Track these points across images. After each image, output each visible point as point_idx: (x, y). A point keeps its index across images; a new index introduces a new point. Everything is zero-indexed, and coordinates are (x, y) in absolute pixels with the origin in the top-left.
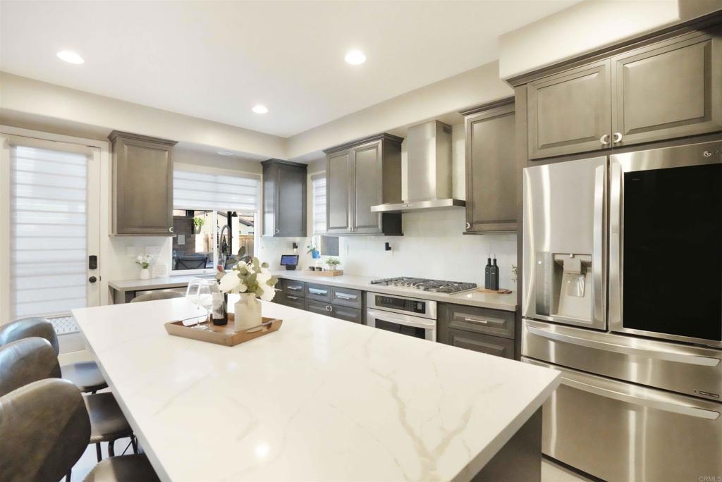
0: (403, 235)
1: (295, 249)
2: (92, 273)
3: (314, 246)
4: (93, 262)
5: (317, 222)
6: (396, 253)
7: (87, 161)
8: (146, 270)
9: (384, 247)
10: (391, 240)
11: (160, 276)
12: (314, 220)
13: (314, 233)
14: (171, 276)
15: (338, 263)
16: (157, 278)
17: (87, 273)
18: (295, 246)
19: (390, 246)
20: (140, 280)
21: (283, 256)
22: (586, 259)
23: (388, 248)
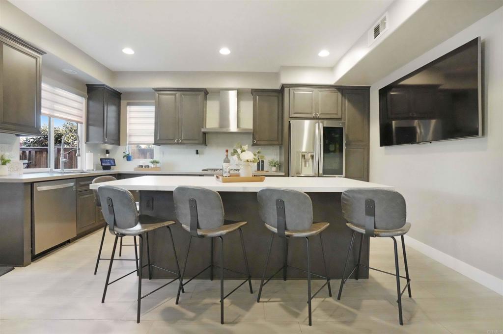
1: (107, 155)
3: (128, 153)
5: (130, 136)
6: (203, 156)
9: (195, 152)
10: (200, 148)
12: (128, 135)
13: (128, 143)
18: (107, 152)
19: (199, 152)
22: (313, 154)
23: (197, 153)
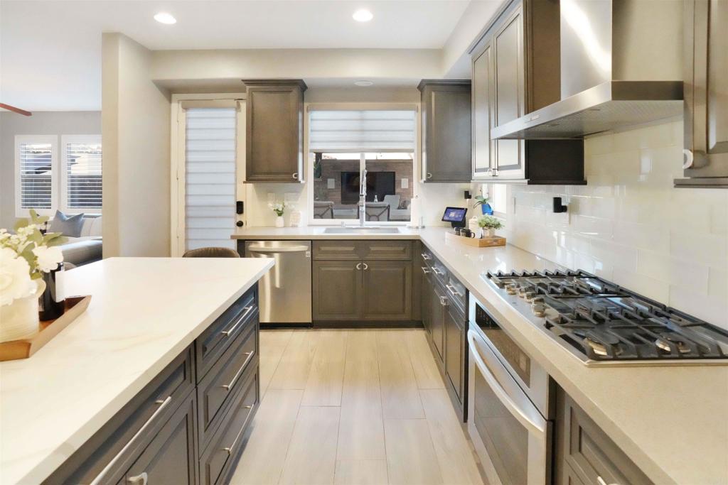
0: (585, 183)
1: (468, 200)
2: (240, 218)
3: (485, 196)
4: (240, 207)
6: (574, 217)
7: (236, 114)
8: (280, 219)
9: (553, 205)
10: (567, 193)
11: (296, 224)
14: (309, 226)
15: (497, 226)
16: (294, 226)
17: (235, 218)
18: (467, 194)
19: (563, 204)
20: (275, 227)
21: (448, 208)
23: (559, 207)
